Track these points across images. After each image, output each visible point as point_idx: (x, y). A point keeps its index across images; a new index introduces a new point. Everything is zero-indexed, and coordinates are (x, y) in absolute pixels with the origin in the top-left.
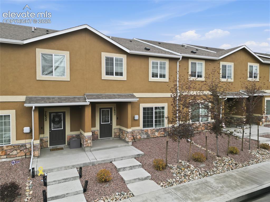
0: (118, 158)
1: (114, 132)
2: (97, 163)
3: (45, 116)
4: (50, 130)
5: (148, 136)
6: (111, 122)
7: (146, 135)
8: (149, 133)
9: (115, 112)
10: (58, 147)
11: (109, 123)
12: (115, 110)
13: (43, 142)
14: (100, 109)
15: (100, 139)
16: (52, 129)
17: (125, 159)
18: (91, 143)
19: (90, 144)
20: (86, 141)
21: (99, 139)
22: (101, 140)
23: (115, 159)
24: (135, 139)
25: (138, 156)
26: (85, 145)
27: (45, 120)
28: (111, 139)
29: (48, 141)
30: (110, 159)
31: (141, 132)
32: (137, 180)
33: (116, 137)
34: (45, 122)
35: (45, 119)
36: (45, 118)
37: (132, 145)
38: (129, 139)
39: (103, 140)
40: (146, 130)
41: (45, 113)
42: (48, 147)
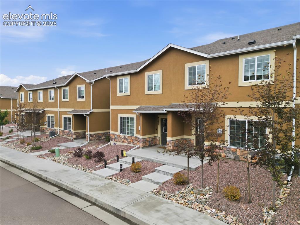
0: (170, 163)
2: (155, 161)
3: (158, 121)
4: (162, 132)
5: (236, 157)
7: (234, 155)
8: (238, 153)
14: (197, 119)
19: (170, 148)
20: (167, 144)
23: (167, 163)
29: (159, 140)
30: (164, 162)
32: (151, 181)
34: (158, 125)
40: (233, 149)
41: (158, 118)
42: (159, 145)
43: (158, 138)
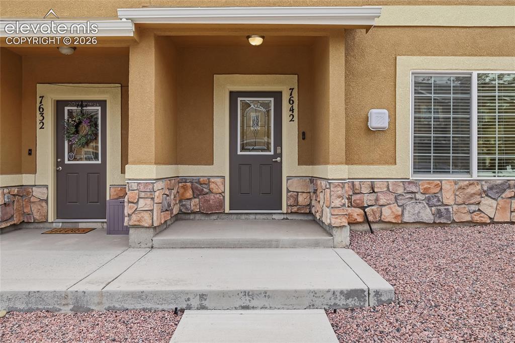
1: (288, 191)
3: (38, 112)
4: (58, 164)
5: (439, 214)
6: (279, 151)
7: (430, 207)
8: (448, 197)
9: (292, 110)
10: (81, 226)
11: (272, 153)
12: (291, 101)
13: (33, 202)
14: (234, 96)
15: (231, 211)
16: (67, 162)
17: (264, 308)
18: (152, 211)
19: (147, 216)
20: (129, 202)
21: (227, 210)
22: (234, 217)
23: (203, 296)
24: (371, 218)
25: (351, 302)
26: (126, 219)
27: (39, 126)
28: (274, 216)
29: (46, 201)
30: (176, 295)
31: (400, 191)
33: (295, 209)
35: (38, 122)
36: (39, 117)
37: (350, 246)
38: (336, 212)
39: (243, 217)
40: (430, 182)
41: (39, 100)
42: (46, 221)
43: (37, 192)
